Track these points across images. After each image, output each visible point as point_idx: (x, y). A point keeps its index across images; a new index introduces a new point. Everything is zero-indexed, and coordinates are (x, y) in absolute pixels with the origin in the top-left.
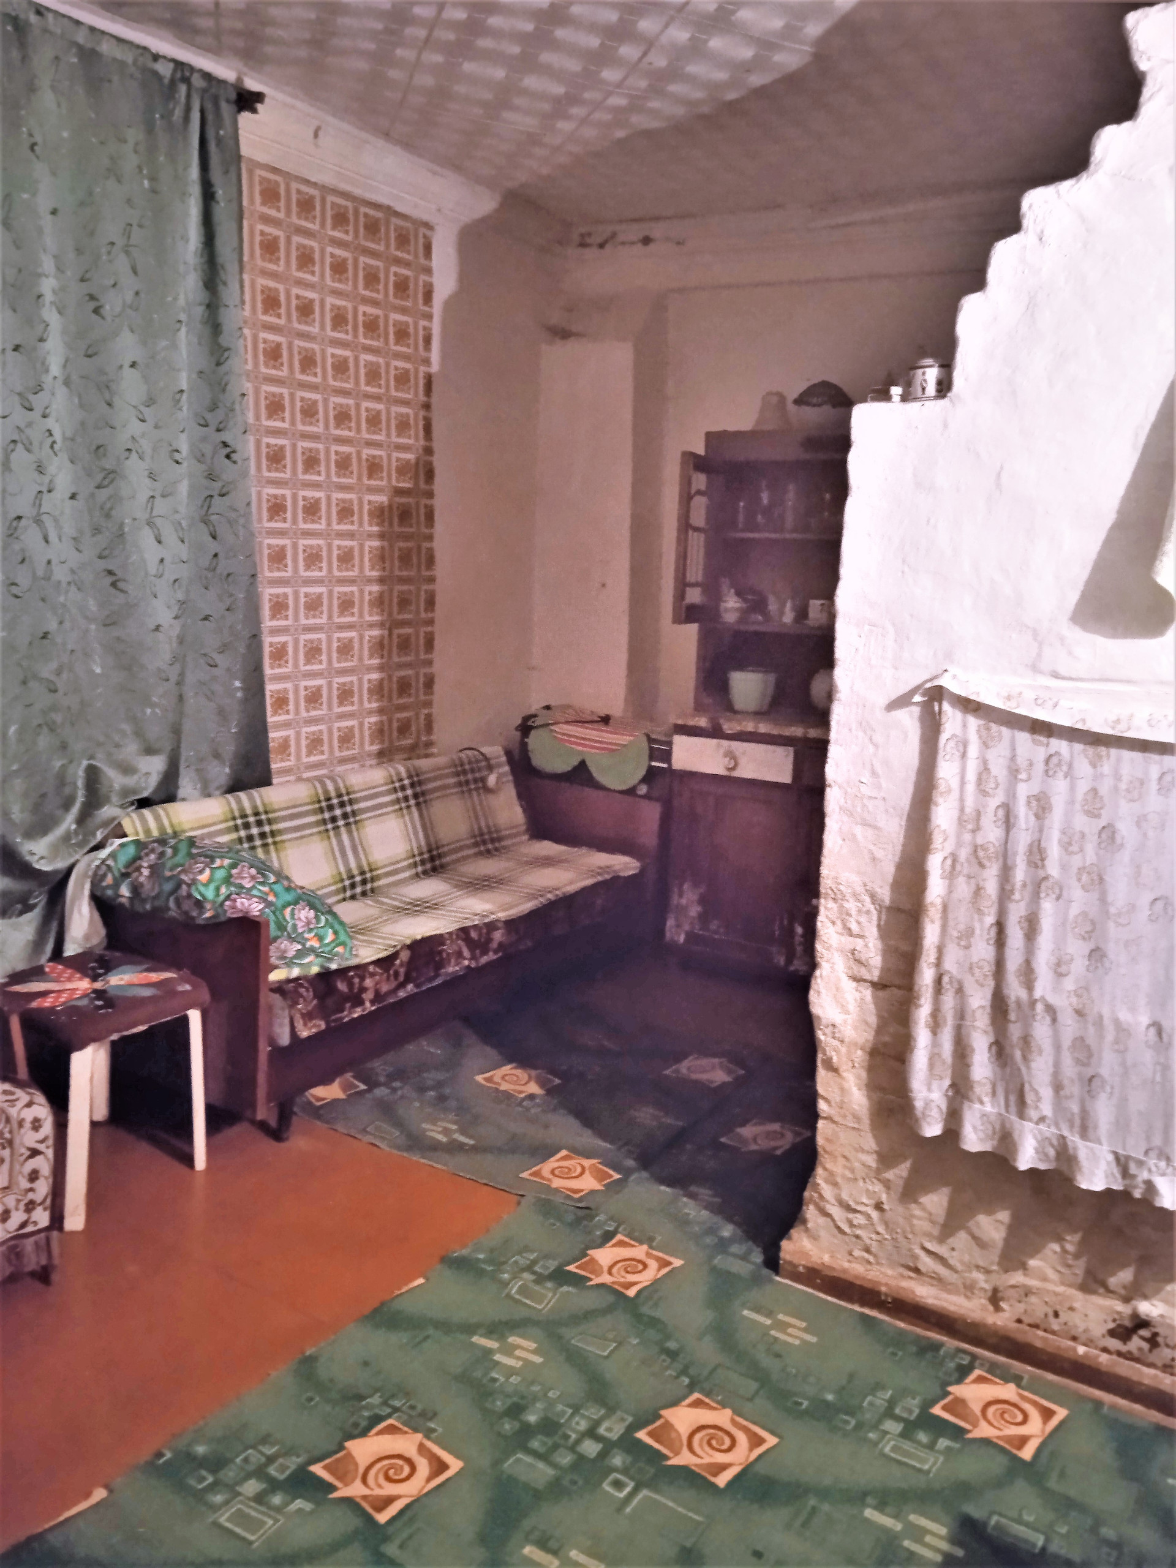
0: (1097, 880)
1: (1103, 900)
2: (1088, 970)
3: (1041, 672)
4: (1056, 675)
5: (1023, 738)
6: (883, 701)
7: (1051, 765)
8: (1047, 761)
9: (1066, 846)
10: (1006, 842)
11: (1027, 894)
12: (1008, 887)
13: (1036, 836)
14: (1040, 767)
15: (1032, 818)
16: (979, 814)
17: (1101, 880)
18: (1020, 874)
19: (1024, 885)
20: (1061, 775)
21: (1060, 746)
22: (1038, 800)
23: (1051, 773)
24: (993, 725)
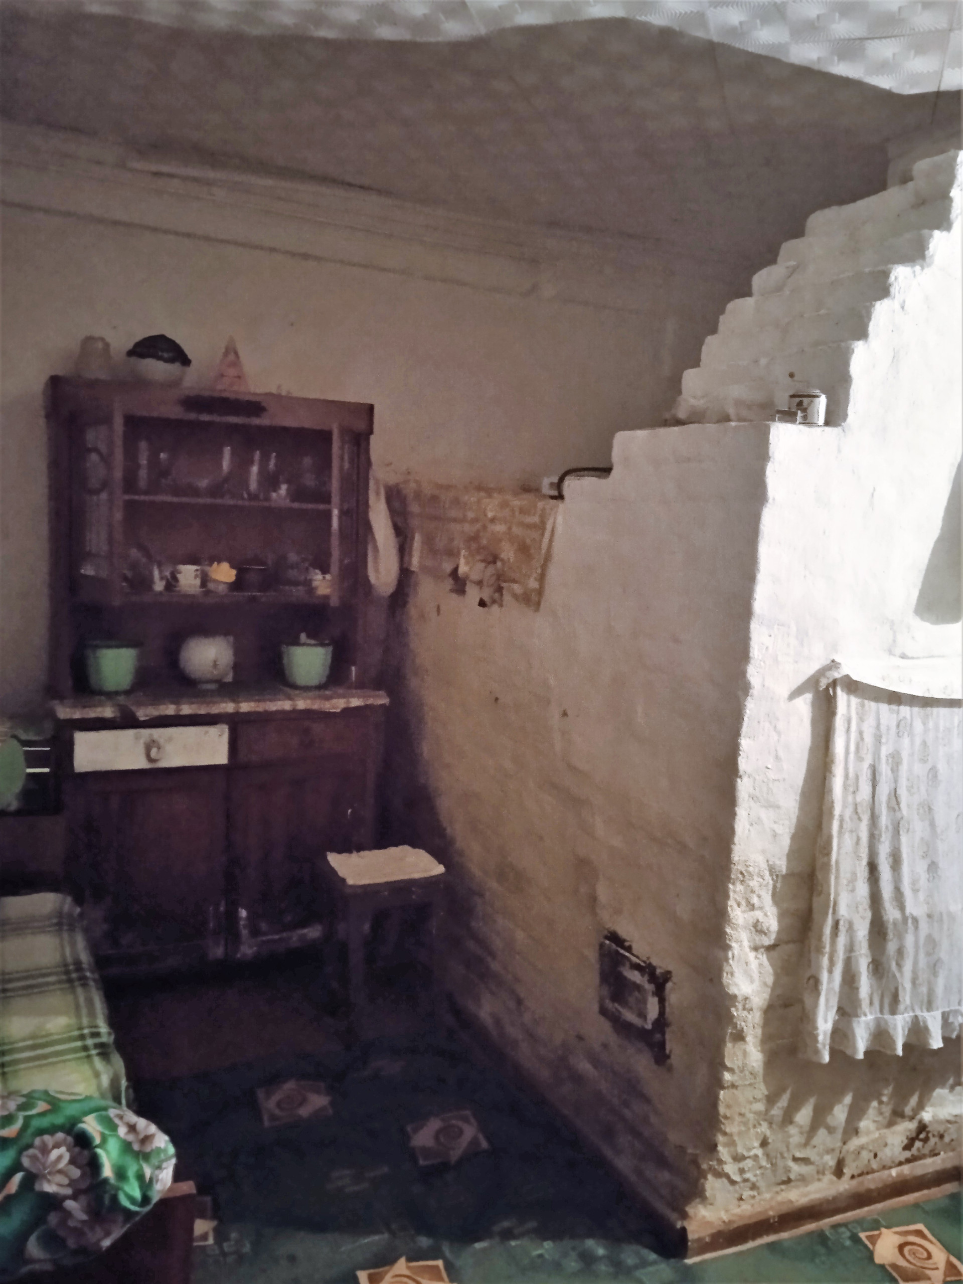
0: (928, 809)
1: (932, 825)
2: (929, 881)
3: (894, 655)
4: (903, 656)
5: (884, 708)
6: (786, 693)
7: (901, 728)
8: (898, 726)
9: (909, 789)
10: (873, 797)
11: (889, 835)
12: (876, 832)
13: (893, 786)
14: (894, 730)
15: (889, 772)
16: (857, 778)
17: (930, 809)
18: (884, 820)
19: (887, 827)
20: (906, 734)
21: (905, 710)
22: (893, 758)
23: (901, 734)
24: (866, 702)
